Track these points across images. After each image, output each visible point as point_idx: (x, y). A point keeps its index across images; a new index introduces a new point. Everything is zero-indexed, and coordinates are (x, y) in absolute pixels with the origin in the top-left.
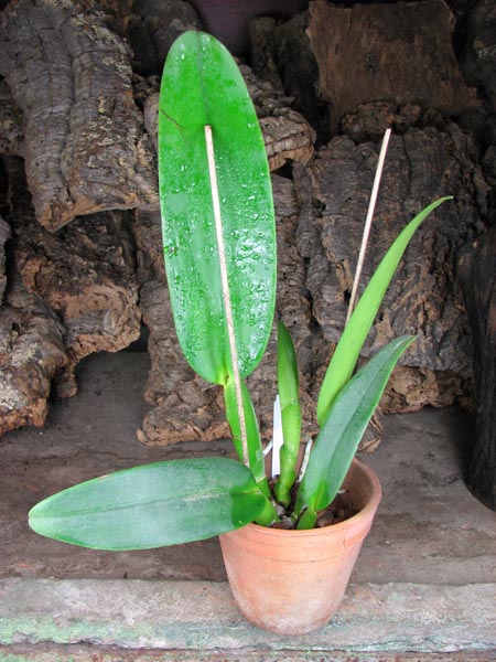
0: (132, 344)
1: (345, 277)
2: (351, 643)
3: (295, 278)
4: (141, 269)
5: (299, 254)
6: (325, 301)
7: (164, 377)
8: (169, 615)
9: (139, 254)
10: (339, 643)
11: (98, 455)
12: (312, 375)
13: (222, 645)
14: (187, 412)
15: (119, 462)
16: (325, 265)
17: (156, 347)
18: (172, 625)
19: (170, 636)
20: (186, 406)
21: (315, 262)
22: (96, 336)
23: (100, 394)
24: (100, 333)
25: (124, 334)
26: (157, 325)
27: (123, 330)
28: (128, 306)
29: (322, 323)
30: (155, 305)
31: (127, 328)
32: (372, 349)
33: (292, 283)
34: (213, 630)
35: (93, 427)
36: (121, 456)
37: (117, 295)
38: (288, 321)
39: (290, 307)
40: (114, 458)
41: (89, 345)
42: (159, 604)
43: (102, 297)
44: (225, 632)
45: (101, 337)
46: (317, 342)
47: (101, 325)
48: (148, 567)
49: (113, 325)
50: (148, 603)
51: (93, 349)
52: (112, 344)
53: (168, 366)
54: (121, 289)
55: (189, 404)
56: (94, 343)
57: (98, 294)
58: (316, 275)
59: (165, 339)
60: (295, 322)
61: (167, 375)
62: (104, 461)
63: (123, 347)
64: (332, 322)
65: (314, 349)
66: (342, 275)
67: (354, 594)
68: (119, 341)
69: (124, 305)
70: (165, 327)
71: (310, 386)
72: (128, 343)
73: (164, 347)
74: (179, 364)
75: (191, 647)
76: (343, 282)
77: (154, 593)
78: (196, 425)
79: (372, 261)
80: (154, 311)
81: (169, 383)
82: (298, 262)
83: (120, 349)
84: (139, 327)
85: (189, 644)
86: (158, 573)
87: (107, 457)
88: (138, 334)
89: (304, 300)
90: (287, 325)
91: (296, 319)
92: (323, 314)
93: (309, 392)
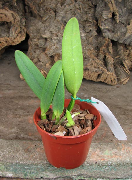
0: (22, 42)
1: (113, 6)
2: (119, 177)
3: (91, 13)
4: (27, 14)
5: (92, 4)
6: (103, 18)
7: (34, 53)
8: (13, 159)
9: (26, 7)
10: (112, 177)
11: (2, 85)
12: (98, 51)
13: (45, 177)
14: (41, 66)
15: (11, 88)
16: (103, 5)
17: (31, 41)
18: (15, 165)
19: (14, 171)
20: (42, 63)
21: (99, 5)
22: (6, 38)
23: (10, 64)
24: (8, 37)
25: (18, 37)
26: (32, 33)
27: (18, 35)
28: (16, 21)
29: (102, 28)
30: (32, 26)
31: (20, 35)
32: (125, 38)
33: (89, 15)
34: (39, 168)
35: (4, 75)
36: (12, 85)
37: (11, 15)
38: (88, 30)
39: (89, 24)
40: (9, 86)
41: (4, 42)
42: (9, 152)
43: (4, 16)
44: (45, 170)
45: (8, 38)
46: (100, 39)
47: (9, 34)
48: (12, 133)
49: (14, 33)
50: (3, 152)
51: (6, 45)
52: (13, 42)
53: (35, 49)
54: (12, 12)
55: (43, 63)
56: (6, 42)
57: (2, 14)
58: (100, 9)
59: (35, 38)
60: (90, 30)
61: (35, 52)
62: (4, 87)
63: (18, 43)
64: (107, 27)
65: (99, 41)
66: (111, 6)
67: (121, 149)
68: (16, 40)
69: (14, 20)
70: (35, 34)
71: (97, 55)
72: (20, 41)
73: (34, 41)
74: (40, 48)
75: (27, 177)
76: (111, 9)
77: (8, 146)
78: (45, 71)
79: (124, 2)
80: (31, 28)
81: (35, 55)
82: (92, 7)
83: (17, 44)
84: (25, 35)
85: (25, 175)
86: (17, 136)
87: (6, 86)
88: (24, 38)
89: (95, 21)
90: (87, 31)
91: (91, 29)
92: (103, 24)
93: (96, 57)
